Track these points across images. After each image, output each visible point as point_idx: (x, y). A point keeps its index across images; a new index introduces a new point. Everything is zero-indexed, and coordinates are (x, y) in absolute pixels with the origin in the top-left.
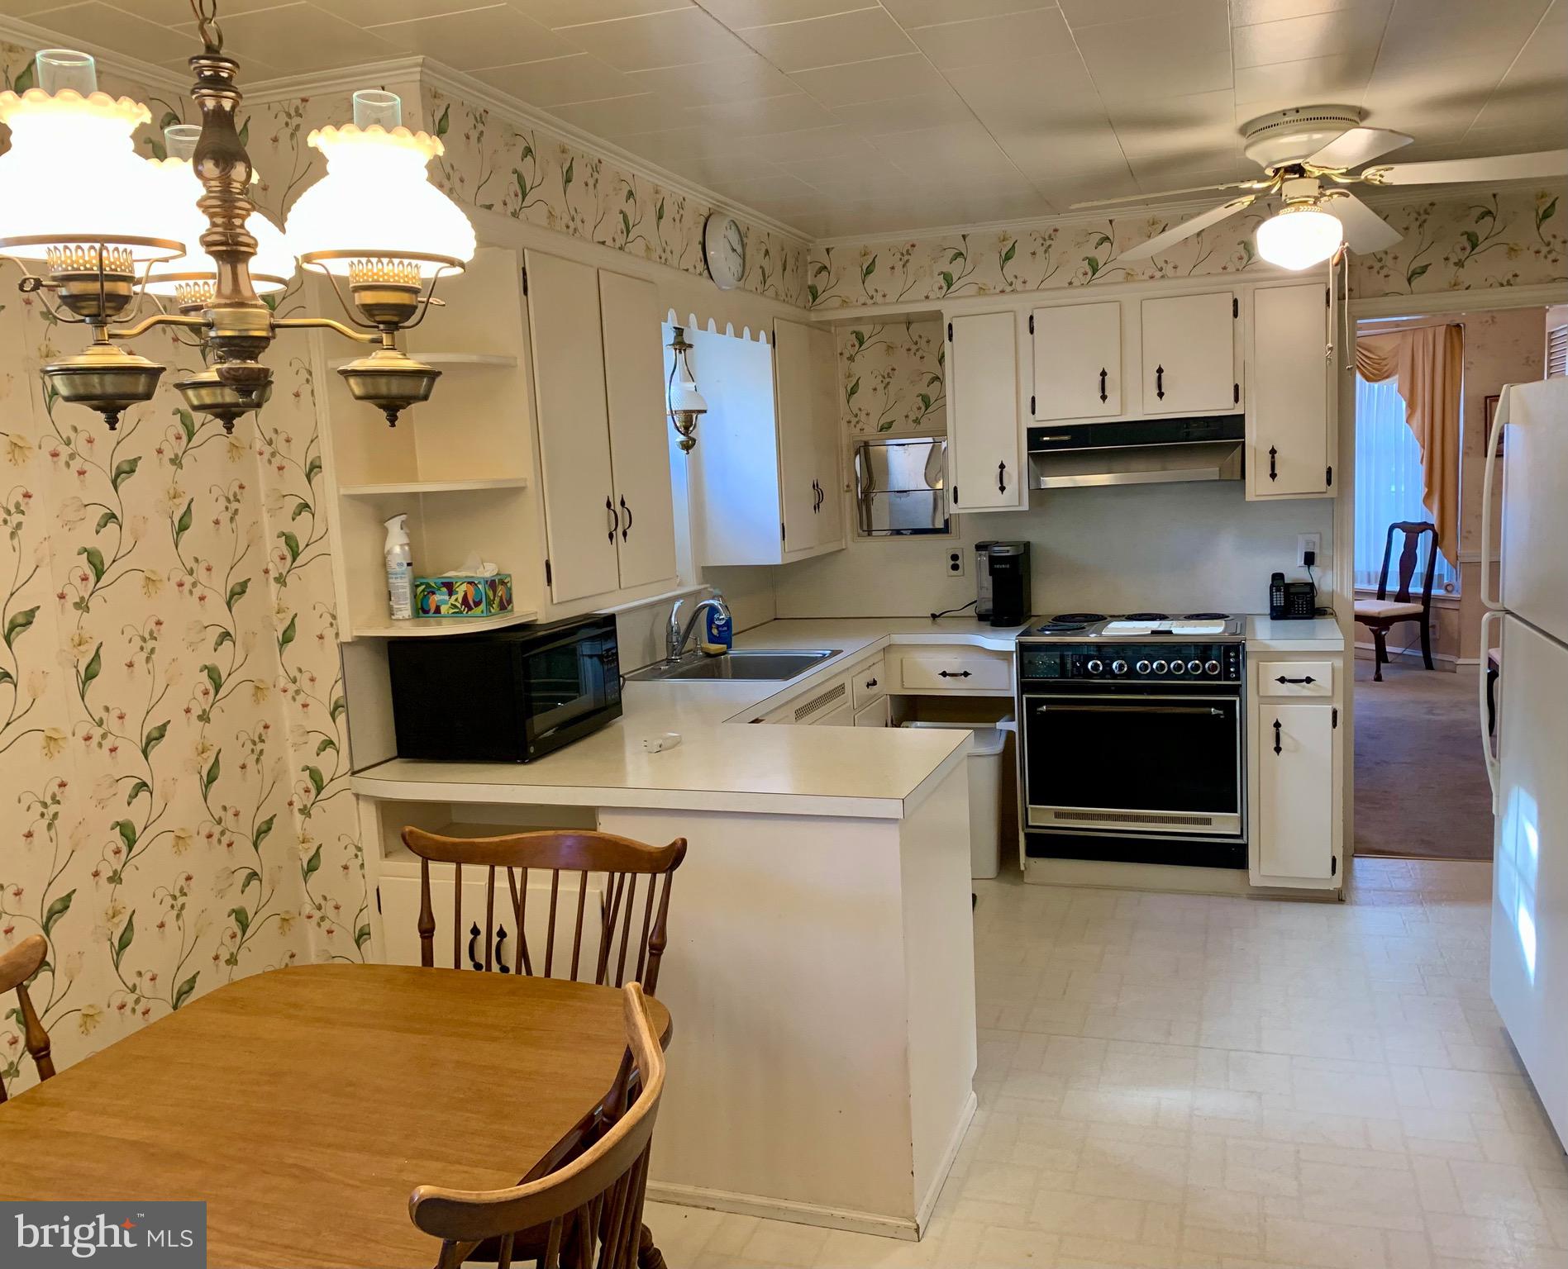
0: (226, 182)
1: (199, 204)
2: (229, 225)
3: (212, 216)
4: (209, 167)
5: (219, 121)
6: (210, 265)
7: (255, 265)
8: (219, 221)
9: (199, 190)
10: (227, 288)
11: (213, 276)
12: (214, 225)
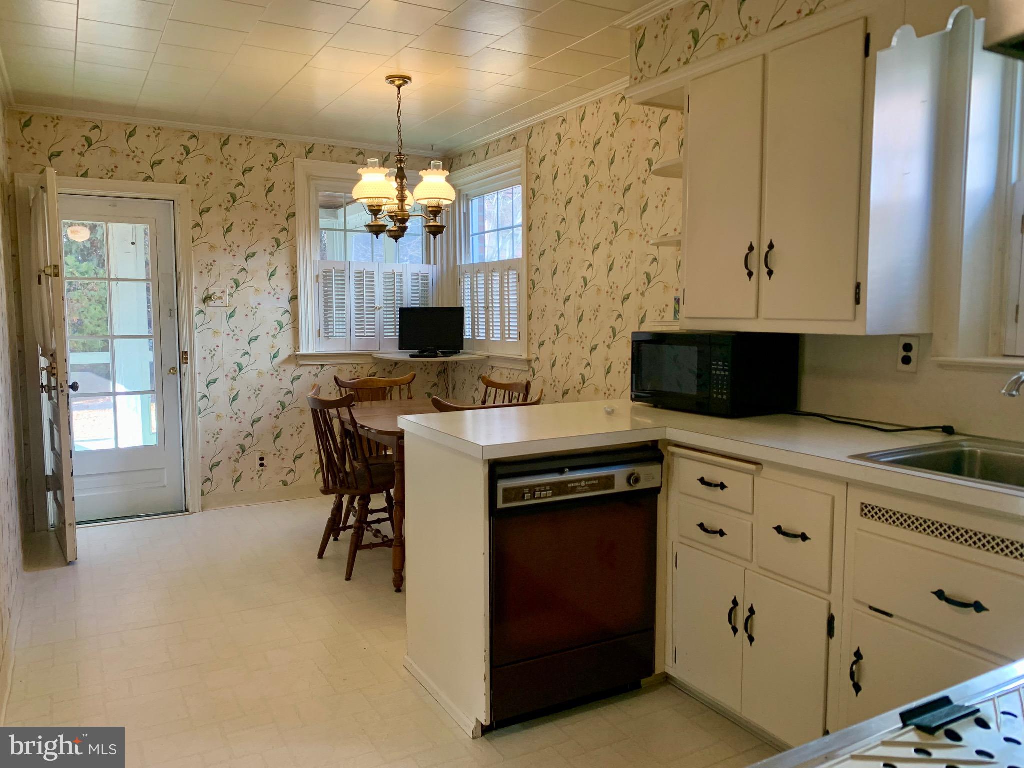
0: (402, 183)
1: (396, 189)
2: (402, 193)
3: (399, 191)
4: (399, 180)
5: (401, 170)
6: (397, 202)
7: (406, 202)
8: (400, 192)
9: (396, 186)
10: (400, 208)
11: (397, 204)
12: (399, 193)
